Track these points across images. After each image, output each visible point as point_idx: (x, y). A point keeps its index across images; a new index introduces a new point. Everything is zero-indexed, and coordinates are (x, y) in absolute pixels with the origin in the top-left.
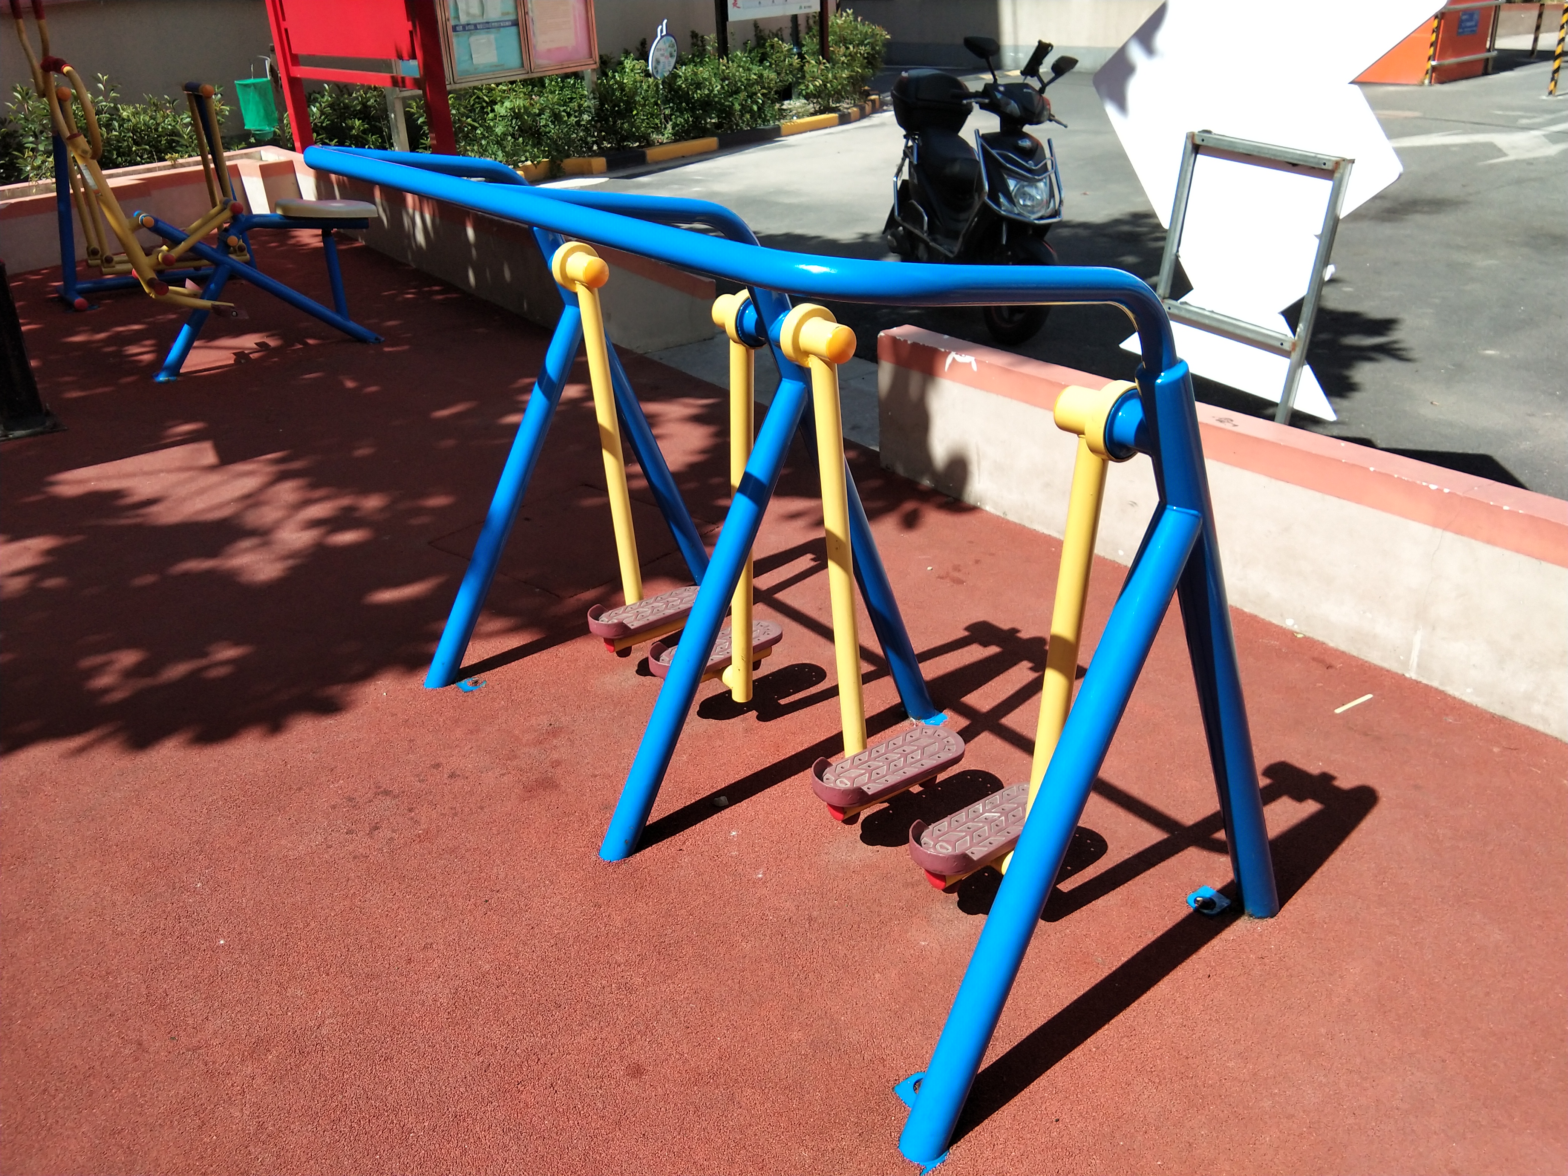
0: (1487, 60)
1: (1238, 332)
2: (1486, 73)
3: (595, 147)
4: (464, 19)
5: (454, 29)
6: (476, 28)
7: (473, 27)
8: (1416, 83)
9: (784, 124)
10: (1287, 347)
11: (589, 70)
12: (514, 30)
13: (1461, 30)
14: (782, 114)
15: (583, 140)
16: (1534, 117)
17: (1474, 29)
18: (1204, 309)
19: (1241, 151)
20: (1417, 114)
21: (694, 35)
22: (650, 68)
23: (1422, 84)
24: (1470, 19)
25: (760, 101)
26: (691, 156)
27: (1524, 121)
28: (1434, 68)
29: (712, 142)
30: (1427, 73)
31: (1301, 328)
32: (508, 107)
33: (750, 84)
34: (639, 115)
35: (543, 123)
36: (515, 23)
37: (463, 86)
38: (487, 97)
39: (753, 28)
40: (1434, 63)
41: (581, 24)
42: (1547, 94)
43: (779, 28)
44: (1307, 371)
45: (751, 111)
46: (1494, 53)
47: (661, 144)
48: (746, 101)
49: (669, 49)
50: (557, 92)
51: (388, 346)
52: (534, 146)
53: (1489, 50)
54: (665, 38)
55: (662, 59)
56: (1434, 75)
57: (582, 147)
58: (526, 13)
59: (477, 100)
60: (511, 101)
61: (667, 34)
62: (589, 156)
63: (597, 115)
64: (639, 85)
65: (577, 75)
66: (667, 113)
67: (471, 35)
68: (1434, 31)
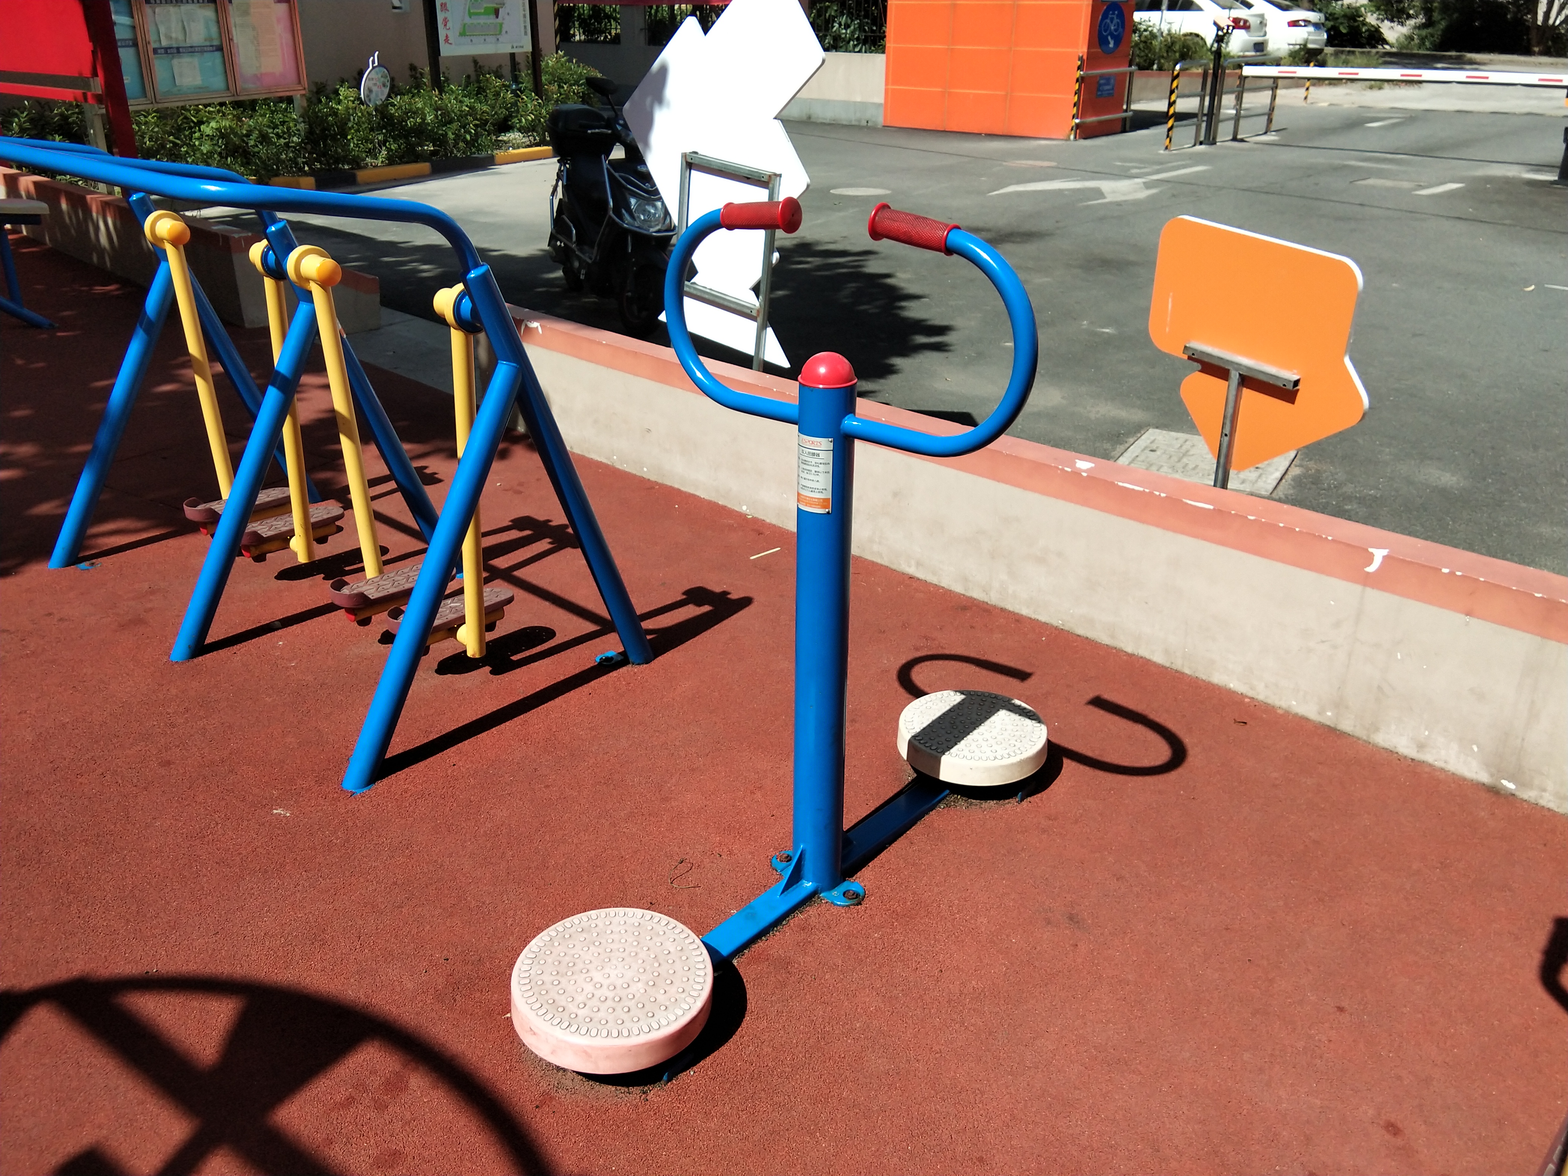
0: (1124, 119)
1: (726, 303)
2: (1124, 131)
3: (306, 168)
4: (164, 43)
5: (155, 51)
6: (178, 52)
7: (175, 51)
8: (1062, 137)
9: (499, 154)
10: (754, 313)
11: (299, 96)
12: (218, 54)
13: (1099, 93)
14: (499, 145)
15: (294, 161)
16: (1145, 168)
17: (1111, 92)
18: (706, 288)
19: (715, 167)
20: (1053, 164)
21: (413, 68)
22: (362, 96)
23: (1068, 139)
24: (1108, 84)
25: (473, 131)
26: (404, 179)
27: (1134, 171)
28: (1078, 126)
29: (425, 167)
30: (1072, 129)
31: (761, 297)
32: (214, 127)
33: (462, 116)
34: (353, 142)
35: (252, 143)
36: (220, 48)
37: (166, 105)
38: (194, 117)
39: (472, 64)
40: (1077, 121)
41: (288, 52)
42: (1164, 148)
43: (498, 65)
44: (770, 331)
45: (465, 140)
46: (1130, 114)
47: (376, 166)
48: (460, 131)
49: (382, 79)
50: (268, 116)
51: (60, 332)
52: (242, 165)
53: (1126, 111)
54: (377, 69)
55: (375, 89)
56: (1078, 131)
57: (291, 167)
58: (231, 40)
59: (185, 121)
60: (217, 122)
61: (379, 65)
62: (299, 176)
63: (307, 138)
64: (351, 111)
65: (290, 100)
66: (380, 138)
67: (173, 58)
68: (1076, 93)
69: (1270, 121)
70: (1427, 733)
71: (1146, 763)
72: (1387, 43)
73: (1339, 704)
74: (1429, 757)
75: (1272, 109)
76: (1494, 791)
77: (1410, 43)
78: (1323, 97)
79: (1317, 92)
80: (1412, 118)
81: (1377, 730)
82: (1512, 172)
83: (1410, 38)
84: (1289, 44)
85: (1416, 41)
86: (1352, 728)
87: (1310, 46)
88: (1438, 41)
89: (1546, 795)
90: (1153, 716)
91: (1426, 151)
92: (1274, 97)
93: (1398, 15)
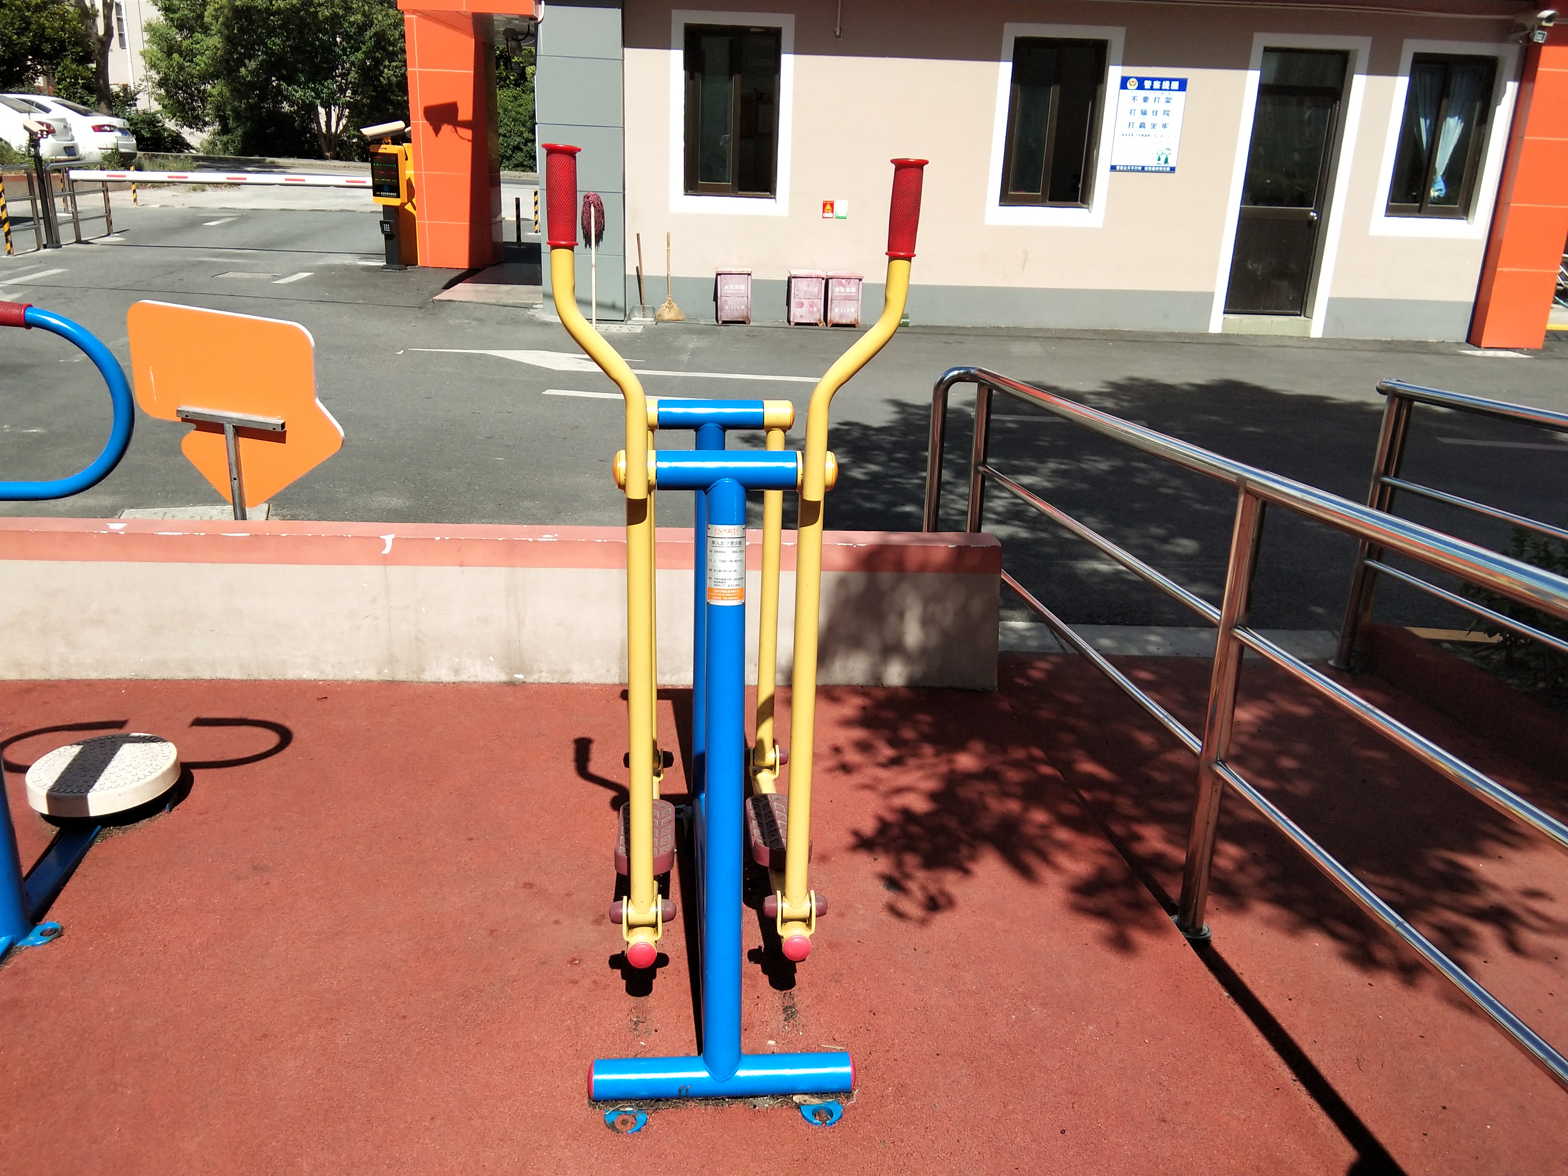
69: (109, 223)
70: (458, 660)
71: (263, 749)
72: (193, 149)
73: (392, 661)
74: (463, 677)
75: (108, 211)
76: (511, 684)
77: (214, 148)
78: (153, 199)
79: (144, 195)
80: (244, 217)
81: (423, 670)
82: (348, 260)
83: (213, 143)
84: (100, 149)
85: (220, 146)
86: (406, 676)
87: (122, 150)
88: (239, 146)
89: (543, 674)
90: (251, 717)
91: (269, 246)
92: (107, 200)
93: (196, 122)
